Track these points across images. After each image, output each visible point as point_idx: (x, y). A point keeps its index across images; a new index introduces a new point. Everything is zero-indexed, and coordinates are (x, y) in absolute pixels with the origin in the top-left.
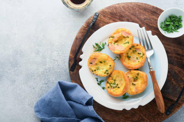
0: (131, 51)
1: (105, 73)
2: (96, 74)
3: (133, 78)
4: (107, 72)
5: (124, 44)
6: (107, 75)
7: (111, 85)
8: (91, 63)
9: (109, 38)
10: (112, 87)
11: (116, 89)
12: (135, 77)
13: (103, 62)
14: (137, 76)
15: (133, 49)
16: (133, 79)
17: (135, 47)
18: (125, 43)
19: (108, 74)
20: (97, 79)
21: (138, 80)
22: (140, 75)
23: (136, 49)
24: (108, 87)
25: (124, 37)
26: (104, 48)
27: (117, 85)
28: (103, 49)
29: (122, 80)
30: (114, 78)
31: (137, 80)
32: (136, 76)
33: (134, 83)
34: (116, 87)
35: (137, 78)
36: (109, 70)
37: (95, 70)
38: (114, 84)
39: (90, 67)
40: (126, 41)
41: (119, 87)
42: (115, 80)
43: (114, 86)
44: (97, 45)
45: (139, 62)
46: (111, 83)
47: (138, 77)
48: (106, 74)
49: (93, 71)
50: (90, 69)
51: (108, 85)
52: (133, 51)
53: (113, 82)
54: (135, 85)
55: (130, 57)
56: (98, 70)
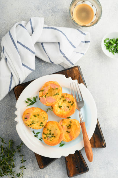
0: (61, 101)
1: (40, 125)
2: (33, 127)
3: (67, 126)
4: (42, 125)
6: (42, 127)
7: (48, 135)
8: (26, 118)
9: (40, 92)
10: (48, 137)
11: (53, 139)
12: (68, 125)
13: (37, 116)
14: (69, 123)
15: (63, 99)
16: (67, 127)
17: (64, 97)
18: (55, 95)
20: (33, 131)
21: (71, 127)
22: (72, 123)
24: (45, 138)
25: (53, 89)
26: (36, 101)
27: (53, 134)
28: (34, 102)
29: (56, 129)
30: (49, 129)
31: (70, 127)
32: (69, 124)
33: (69, 130)
34: (52, 137)
35: (70, 125)
36: (44, 122)
37: (31, 124)
38: (50, 134)
39: (25, 122)
40: (56, 93)
41: (55, 137)
42: (50, 131)
43: (50, 136)
44: (29, 100)
45: (70, 110)
47: (71, 125)
49: (28, 125)
50: (25, 124)
51: (45, 136)
52: (63, 101)
54: (69, 132)
55: (61, 107)
56: (33, 123)
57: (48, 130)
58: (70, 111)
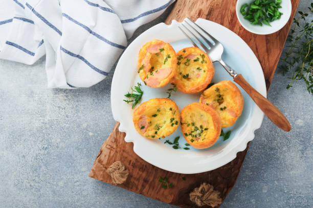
0: (182, 66)
1: (172, 125)
2: (161, 136)
3: (215, 100)
4: (174, 122)
5: (164, 64)
6: (177, 126)
7: (194, 134)
8: (143, 128)
9: (139, 72)
10: (196, 136)
11: (204, 134)
12: (217, 98)
13: (157, 113)
14: (217, 93)
15: (183, 61)
16: (217, 101)
17: (183, 57)
18: (165, 62)
19: (177, 123)
20: (167, 142)
21: (224, 97)
22: (221, 89)
23: (186, 57)
24: (192, 141)
25: (157, 54)
26: (142, 93)
27: (201, 127)
28: (141, 95)
29: (202, 116)
30: (190, 122)
31: (222, 99)
32: (217, 95)
33: (222, 106)
34: (202, 131)
35: (220, 96)
36: (174, 117)
37: (156, 133)
38: (196, 129)
39: (145, 134)
40: (165, 58)
41: (206, 129)
42: (193, 124)
43: (198, 132)
44: (129, 95)
45: (204, 71)
46: (192, 132)
47: (221, 94)
48: (175, 125)
49: (153, 137)
50: (147, 137)
51: (190, 137)
52: (185, 63)
53: (193, 128)
54: (225, 108)
55: (188, 75)
56: (159, 129)
57: (188, 125)
58: (206, 72)
